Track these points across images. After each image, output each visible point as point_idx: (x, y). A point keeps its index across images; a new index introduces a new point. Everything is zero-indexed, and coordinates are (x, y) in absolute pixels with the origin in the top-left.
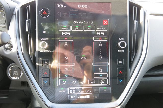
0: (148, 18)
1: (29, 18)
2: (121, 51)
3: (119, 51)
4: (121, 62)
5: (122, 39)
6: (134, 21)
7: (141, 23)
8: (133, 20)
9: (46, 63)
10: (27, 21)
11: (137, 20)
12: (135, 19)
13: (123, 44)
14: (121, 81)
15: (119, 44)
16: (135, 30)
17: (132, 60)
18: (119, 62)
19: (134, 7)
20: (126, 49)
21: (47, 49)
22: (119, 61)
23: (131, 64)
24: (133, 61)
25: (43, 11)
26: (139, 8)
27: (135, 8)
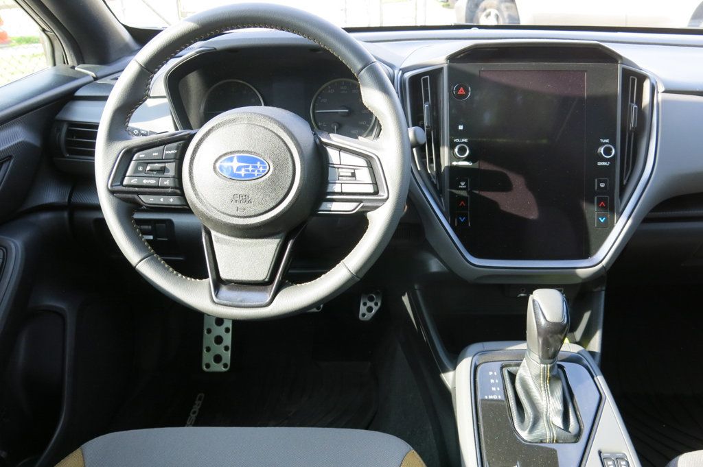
0: (660, 97)
1: (427, 100)
2: (604, 164)
3: (599, 164)
4: (602, 185)
5: (607, 141)
6: (630, 106)
7: (645, 108)
8: (629, 103)
9: (463, 184)
10: (426, 106)
11: (636, 104)
12: (632, 101)
13: (608, 151)
14: (602, 221)
15: (601, 150)
16: (633, 123)
17: (625, 182)
18: (598, 185)
19: (631, 77)
20: (613, 160)
21: (467, 159)
22: (599, 182)
23: (623, 189)
24: (627, 184)
25: (458, 89)
26: (642, 78)
27: (633, 80)
